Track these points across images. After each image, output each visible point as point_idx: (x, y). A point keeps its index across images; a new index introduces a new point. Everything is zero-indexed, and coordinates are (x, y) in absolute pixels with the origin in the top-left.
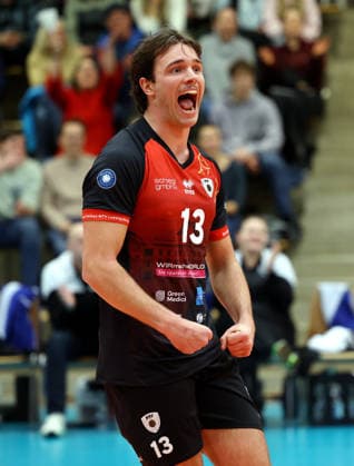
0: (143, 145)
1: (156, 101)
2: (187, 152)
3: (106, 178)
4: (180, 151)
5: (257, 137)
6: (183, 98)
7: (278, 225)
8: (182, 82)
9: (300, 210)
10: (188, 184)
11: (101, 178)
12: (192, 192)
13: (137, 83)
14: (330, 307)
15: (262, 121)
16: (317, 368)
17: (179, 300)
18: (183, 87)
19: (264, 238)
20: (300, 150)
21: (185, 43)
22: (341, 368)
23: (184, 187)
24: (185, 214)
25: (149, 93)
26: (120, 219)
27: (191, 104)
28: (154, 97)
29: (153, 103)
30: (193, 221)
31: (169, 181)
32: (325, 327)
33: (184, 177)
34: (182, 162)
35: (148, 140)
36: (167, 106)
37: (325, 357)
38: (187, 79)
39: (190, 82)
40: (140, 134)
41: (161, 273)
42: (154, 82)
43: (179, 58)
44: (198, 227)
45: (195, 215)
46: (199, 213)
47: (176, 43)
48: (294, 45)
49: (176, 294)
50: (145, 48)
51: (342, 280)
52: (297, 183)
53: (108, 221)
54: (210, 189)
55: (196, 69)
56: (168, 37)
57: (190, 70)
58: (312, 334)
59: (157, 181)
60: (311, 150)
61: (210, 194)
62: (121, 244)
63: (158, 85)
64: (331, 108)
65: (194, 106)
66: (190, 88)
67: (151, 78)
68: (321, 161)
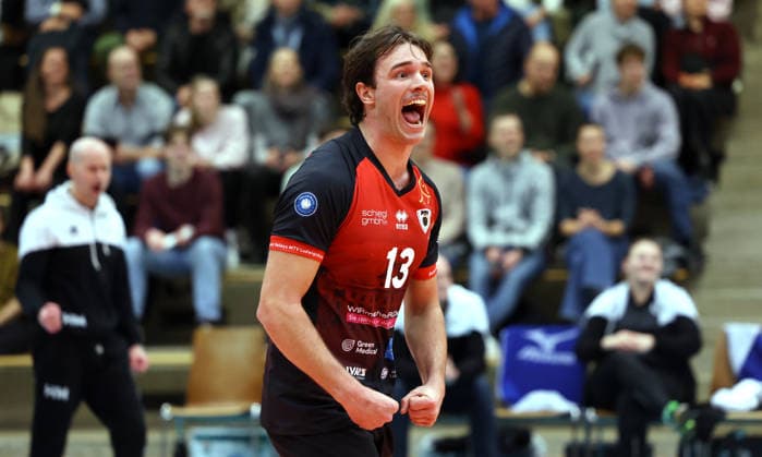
0: (356, 166)
1: (375, 112)
2: (406, 176)
3: (306, 204)
4: (398, 175)
5: (649, 141)
6: (409, 109)
7: (675, 250)
8: (408, 89)
9: (703, 233)
10: (402, 216)
11: (299, 202)
12: (405, 227)
13: (353, 89)
14: (740, 353)
15: (656, 119)
16: (721, 430)
17: (369, 352)
18: (409, 95)
19: (658, 265)
20: (704, 160)
21: (414, 43)
22: (751, 430)
23: (397, 221)
24: (392, 255)
25: (367, 101)
26: (314, 254)
27: (419, 117)
28: (373, 106)
29: (371, 114)
30: (399, 262)
31: (378, 214)
32: (734, 379)
33: (398, 208)
34: (399, 188)
35: (362, 158)
36: (389, 119)
37: (731, 416)
38: (415, 86)
39: (418, 89)
40: (354, 152)
41: (352, 318)
42: (374, 88)
43: (406, 59)
44: (404, 269)
45: (403, 255)
46: (409, 253)
47: (402, 43)
48: (696, 25)
49: (366, 345)
50: (364, 47)
51: (753, 321)
52: (699, 200)
53: (299, 254)
54: (425, 224)
55: (425, 75)
56: (391, 35)
57: (418, 76)
58: (715, 388)
59: (365, 213)
60: (718, 158)
61: (425, 229)
62: (309, 284)
63: (379, 92)
64: (744, 104)
65: (421, 119)
66: (417, 98)
67: (370, 82)
68: (728, 172)
